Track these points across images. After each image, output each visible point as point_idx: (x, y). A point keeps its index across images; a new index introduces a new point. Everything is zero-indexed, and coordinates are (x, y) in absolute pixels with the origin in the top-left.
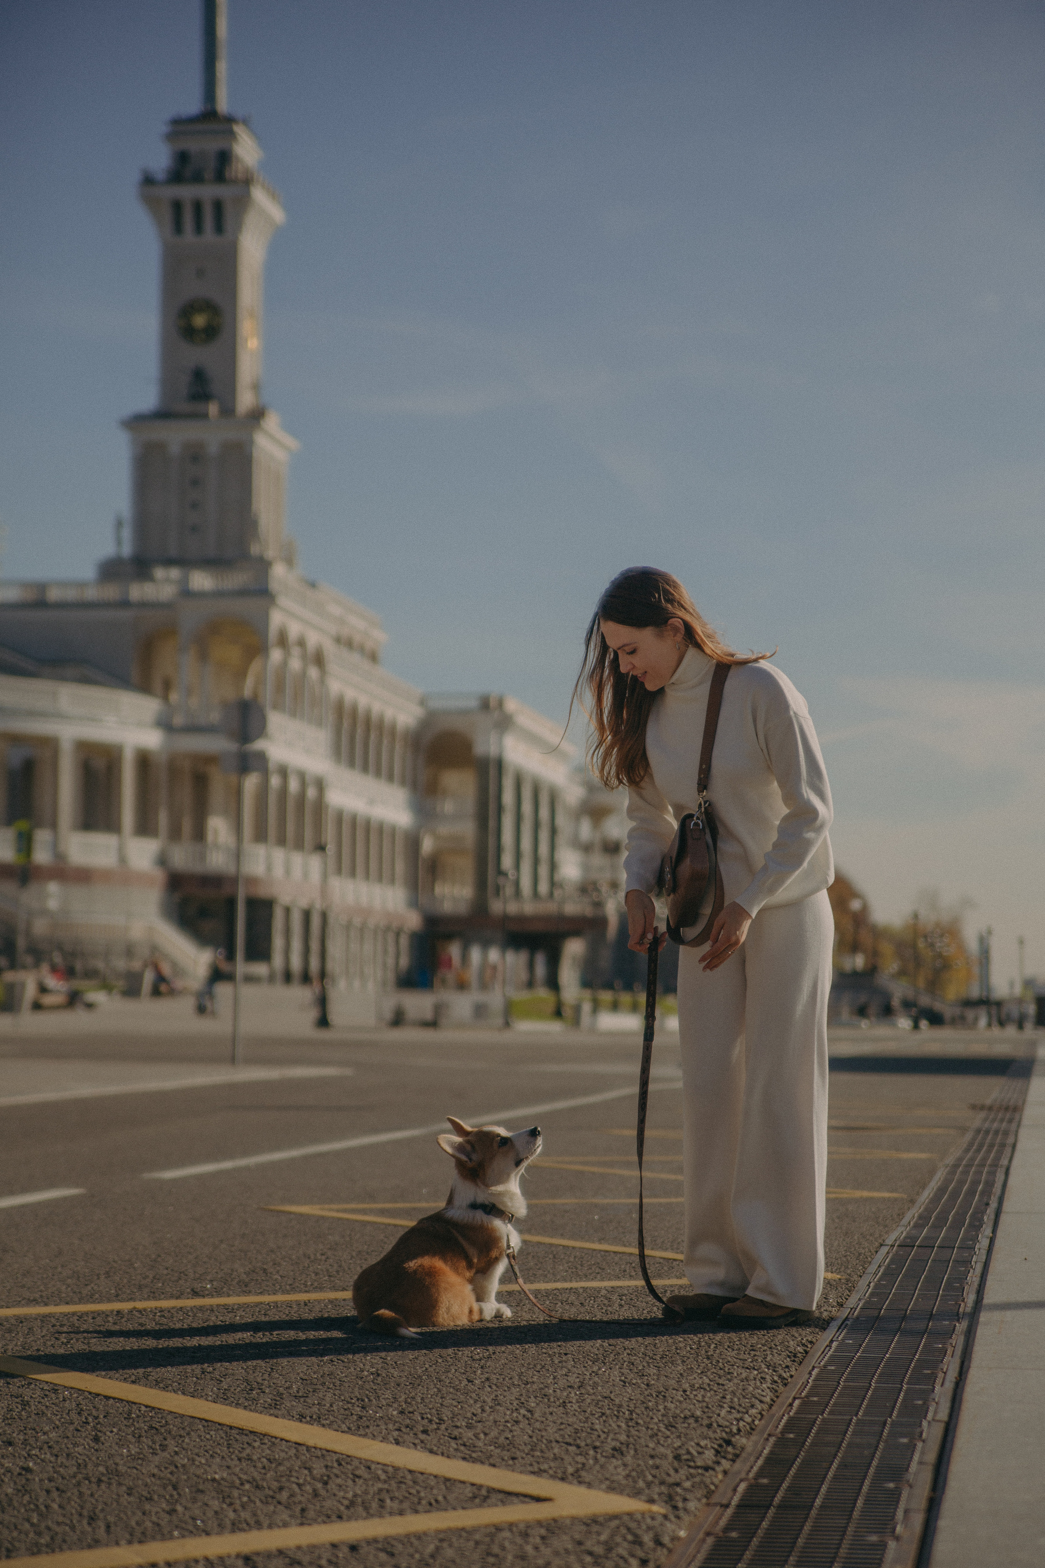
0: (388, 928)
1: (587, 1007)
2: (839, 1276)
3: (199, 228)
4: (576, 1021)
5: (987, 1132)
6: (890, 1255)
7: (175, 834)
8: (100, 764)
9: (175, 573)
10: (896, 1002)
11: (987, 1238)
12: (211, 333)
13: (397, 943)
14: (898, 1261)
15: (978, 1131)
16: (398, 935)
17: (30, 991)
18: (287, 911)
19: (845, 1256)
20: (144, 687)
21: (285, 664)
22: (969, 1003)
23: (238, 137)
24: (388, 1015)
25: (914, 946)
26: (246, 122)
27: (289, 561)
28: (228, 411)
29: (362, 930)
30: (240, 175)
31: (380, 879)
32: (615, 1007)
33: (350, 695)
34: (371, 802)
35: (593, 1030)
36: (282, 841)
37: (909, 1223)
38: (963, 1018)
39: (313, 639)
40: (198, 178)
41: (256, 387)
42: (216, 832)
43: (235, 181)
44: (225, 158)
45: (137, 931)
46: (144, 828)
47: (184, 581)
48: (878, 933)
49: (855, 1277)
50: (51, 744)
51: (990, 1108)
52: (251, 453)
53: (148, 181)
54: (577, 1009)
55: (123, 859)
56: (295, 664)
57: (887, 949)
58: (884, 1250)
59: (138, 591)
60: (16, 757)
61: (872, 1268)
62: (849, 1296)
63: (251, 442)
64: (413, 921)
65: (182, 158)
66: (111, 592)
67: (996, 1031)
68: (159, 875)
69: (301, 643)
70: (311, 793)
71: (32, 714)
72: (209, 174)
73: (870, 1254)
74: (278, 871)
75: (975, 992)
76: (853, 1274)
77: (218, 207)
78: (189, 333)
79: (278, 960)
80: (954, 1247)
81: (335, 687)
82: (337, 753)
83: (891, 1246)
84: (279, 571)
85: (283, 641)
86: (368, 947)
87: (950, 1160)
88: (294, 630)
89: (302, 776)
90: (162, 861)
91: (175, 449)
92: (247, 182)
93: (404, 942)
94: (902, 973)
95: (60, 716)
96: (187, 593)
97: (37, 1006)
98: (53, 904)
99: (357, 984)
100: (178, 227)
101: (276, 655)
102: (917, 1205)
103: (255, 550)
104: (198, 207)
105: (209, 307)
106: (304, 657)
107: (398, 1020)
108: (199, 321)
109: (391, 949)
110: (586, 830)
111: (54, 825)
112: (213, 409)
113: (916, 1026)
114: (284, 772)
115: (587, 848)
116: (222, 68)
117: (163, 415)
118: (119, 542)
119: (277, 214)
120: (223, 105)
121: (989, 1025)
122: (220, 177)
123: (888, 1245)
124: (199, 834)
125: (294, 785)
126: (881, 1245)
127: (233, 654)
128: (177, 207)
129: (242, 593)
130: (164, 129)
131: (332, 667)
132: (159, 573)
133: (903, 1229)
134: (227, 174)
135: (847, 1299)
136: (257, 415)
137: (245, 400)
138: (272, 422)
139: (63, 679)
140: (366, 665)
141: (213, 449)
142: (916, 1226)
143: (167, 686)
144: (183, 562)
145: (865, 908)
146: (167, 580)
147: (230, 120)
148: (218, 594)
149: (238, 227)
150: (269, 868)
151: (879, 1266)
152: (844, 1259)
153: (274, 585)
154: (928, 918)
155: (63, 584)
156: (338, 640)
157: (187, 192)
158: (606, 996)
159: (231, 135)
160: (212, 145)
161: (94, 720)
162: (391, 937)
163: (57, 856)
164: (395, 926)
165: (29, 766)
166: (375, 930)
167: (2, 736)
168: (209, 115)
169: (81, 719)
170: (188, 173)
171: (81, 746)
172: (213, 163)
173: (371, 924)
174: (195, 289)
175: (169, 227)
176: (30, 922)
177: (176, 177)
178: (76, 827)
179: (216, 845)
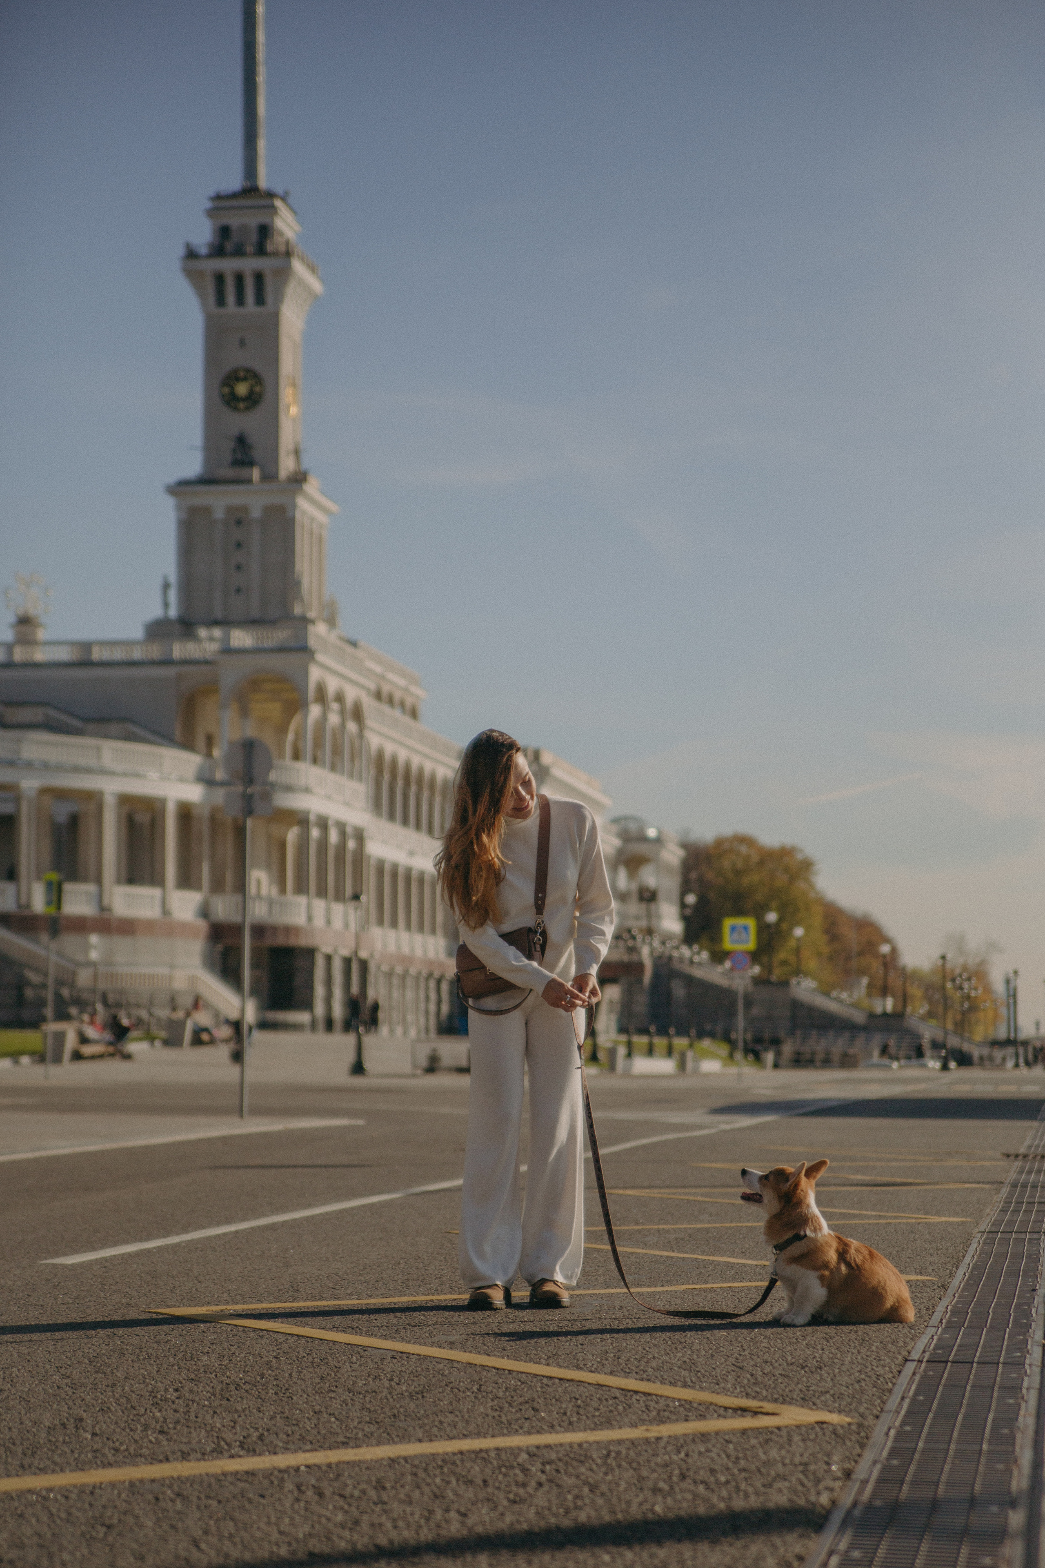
0: (430, 975)
1: (622, 1051)
2: (848, 1420)
3: (240, 300)
4: (612, 1067)
5: (1025, 1186)
6: (917, 1378)
7: (217, 886)
8: (143, 818)
9: (217, 632)
10: (926, 1042)
11: (1039, 1345)
12: (253, 400)
13: (438, 989)
14: (927, 1386)
15: (1014, 1185)
16: (439, 982)
17: (71, 1041)
18: (329, 958)
19: (859, 1382)
20: (188, 745)
21: (324, 718)
22: (996, 1043)
23: (279, 211)
24: (423, 1062)
25: (943, 988)
26: (283, 199)
27: (331, 622)
28: (270, 476)
29: (404, 977)
30: (282, 248)
31: (421, 928)
32: (650, 1051)
33: (389, 749)
34: (411, 853)
35: (627, 1074)
36: (322, 892)
37: (941, 1321)
38: (991, 1059)
39: (351, 694)
40: (239, 252)
41: (297, 452)
42: (258, 884)
43: (276, 254)
44: (265, 231)
45: (180, 982)
46: (186, 881)
47: (226, 639)
48: (906, 976)
49: (870, 1421)
50: (94, 798)
51: (1025, 1156)
52: (294, 516)
53: (191, 254)
54: (612, 1053)
55: (166, 912)
56: (334, 719)
57: (916, 991)
58: (910, 1367)
59: (179, 650)
60: (62, 812)
61: (892, 1403)
62: (859, 1455)
63: (294, 506)
65: (224, 232)
66: (155, 652)
67: (1024, 1071)
68: (202, 926)
69: (340, 698)
70: (351, 844)
71: (76, 769)
72: (249, 249)
73: (890, 1375)
74: (319, 922)
75: (1002, 1033)
76: (867, 1412)
77: (259, 278)
78: (231, 400)
79: (319, 1009)
80: (998, 1364)
81: (374, 741)
82: (377, 806)
83: (919, 1361)
84: (319, 630)
85: (321, 696)
86: (410, 994)
87: (985, 1225)
88: (332, 685)
89: (342, 827)
90: (204, 912)
91: (219, 514)
92: (287, 253)
93: (445, 987)
94: (930, 1015)
95: (103, 771)
96: (228, 651)
97: (77, 1056)
98: (94, 955)
99: (399, 1031)
100: (221, 301)
101: (315, 711)
102: (950, 1292)
103: (297, 610)
104: (239, 279)
105: (251, 375)
106: (342, 712)
107: (432, 1066)
108: (242, 389)
109: (433, 996)
110: (622, 880)
111: (99, 880)
112: (256, 474)
113: (945, 1067)
114: (323, 824)
115: (623, 897)
116: (262, 145)
117: (206, 481)
118: (166, 605)
119: (317, 286)
120: (263, 182)
121: (1017, 1065)
122: (261, 251)
123: (914, 1360)
124: (241, 886)
125: (334, 837)
126: (906, 1360)
127: (274, 709)
128: (220, 279)
129: (282, 649)
130: (206, 203)
131: (370, 722)
132: (203, 632)
133: (934, 1330)
134: (269, 247)
135: (856, 1462)
136: (299, 479)
137: (287, 465)
138: (312, 487)
139: (107, 736)
140: (407, 720)
141: (256, 513)
142: (950, 1325)
143: (210, 741)
144: (224, 623)
145: (894, 950)
146: (211, 639)
147: (270, 195)
148: (257, 651)
149: (279, 297)
150: (310, 918)
151: (903, 1398)
152: (857, 1386)
153: (312, 642)
154: (955, 961)
155: (103, 643)
156: (378, 696)
157: (228, 265)
158: (641, 1040)
159: (273, 209)
160: (253, 221)
161: (137, 775)
162: (432, 984)
163: (103, 908)
164: (437, 974)
165: (74, 821)
166: (417, 978)
167: (45, 791)
168: (250, 190)
169: (125, 775)
170: (229, 246)
171: (125, 800)
172: (254, 237)
173: (413, 971)
174: (237, 359)
175: (212, 299)
176: (74, 974)
177: (219, 250)
178: (119, 881)
179: (259, 896)
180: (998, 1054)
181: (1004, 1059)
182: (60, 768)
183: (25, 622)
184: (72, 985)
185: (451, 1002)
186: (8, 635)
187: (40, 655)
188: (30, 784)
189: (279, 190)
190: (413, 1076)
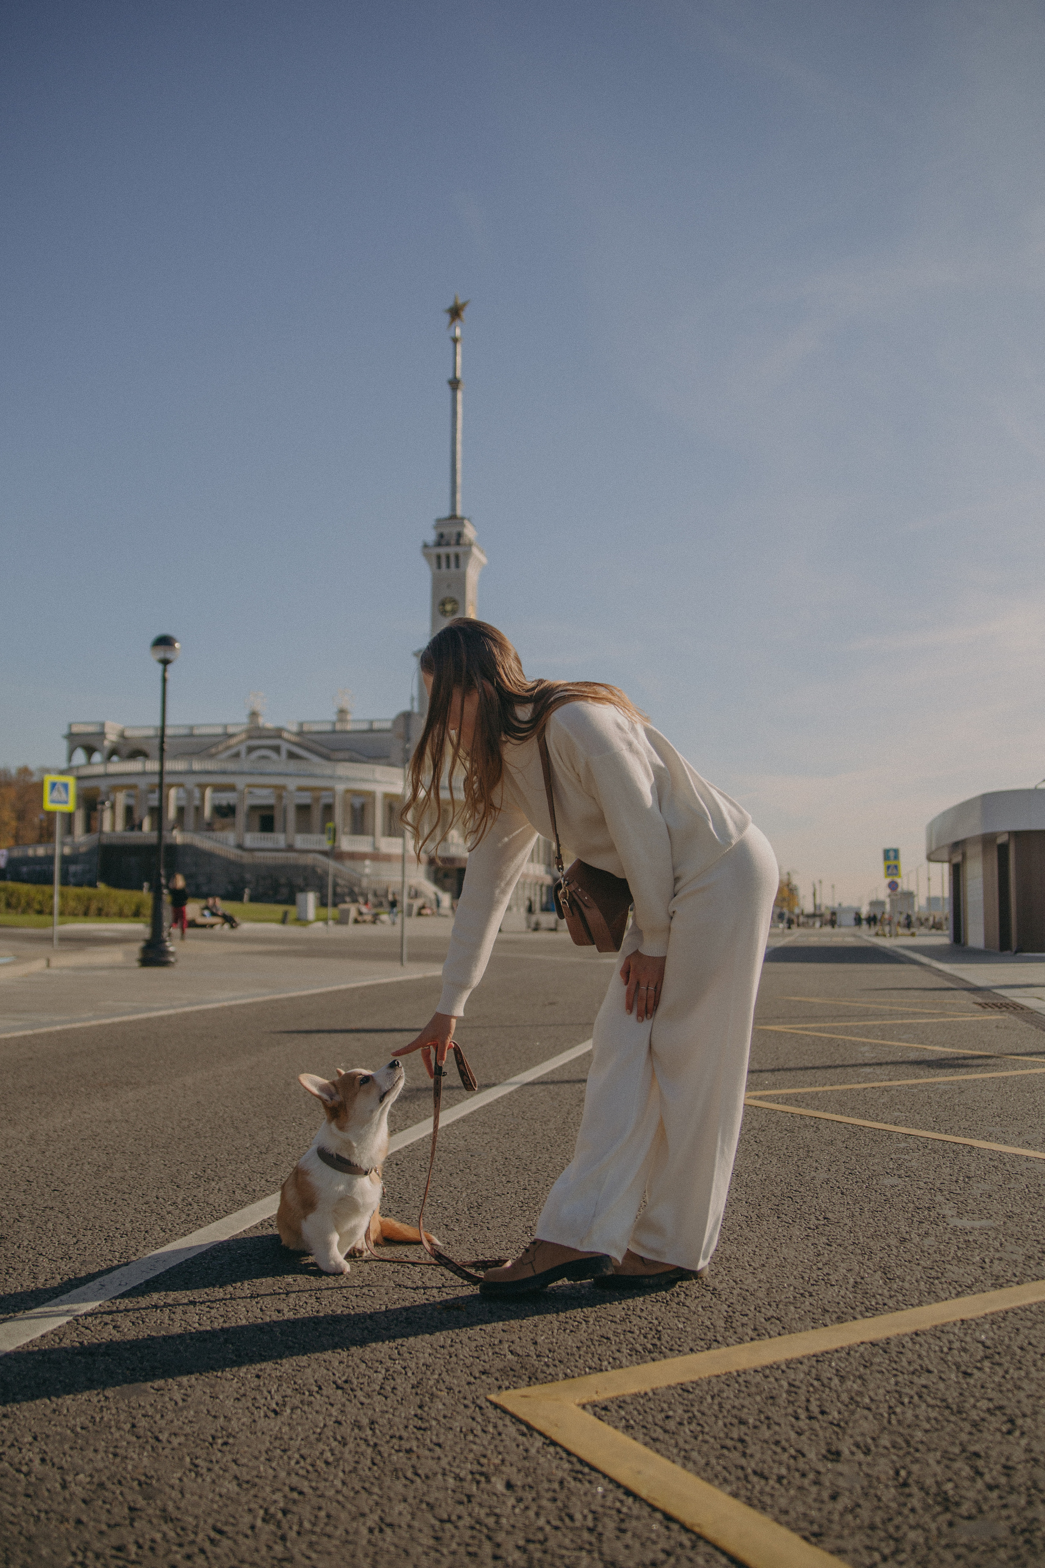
0: (537, 883)
3: (448, 566)
8: (395, 804)
13: (541, 889)
16: (541, 886)
17: (353, 914)
23: (466, 526)
26: (469, 520)
30: (467, 542)
40: (448, 544)
42: (452, 837)
43: (465, 545)
44: (460, 535)
50: (371, 795)
53: (426, 546)
60: (357, 802)
64: (548, 880)
65: (441, 536)
71: (363, 780)
72: (453, 542)
77: (457, 557)
78: (443, 612)
92: (470, 545)
93: (544, 889)
95: (376, 781)
97: (356, 921)
98: (367, 871)
100: (439, 566)
104: (448, 557)
105: (454, 601)
108: (450, 608)
109: (538, 893)
111: (373, 835)
116: (459, 497)
119: (484, 559)
120: (459, 513)
122: (458, 543)
128: (439, 557)
130: (433, 523)
134: (461, 542)
139: (379, 764)
147: (463, 519)
149: (466, 564)
155: (379, 720)
157: (443, 551)
159: (463, 525)
160: (455, 530)
161: (391, 783)
162: (538, 888)
163: (376, 848)
164: (540, 882)
165: (363, 807)
166: (531, 884)
167: (348, 791)
168: (453, 517)
169: (386, 782)
170: (444, 542)
171: (386, 796)
172: (454, 538)
173: (528, 881)
174: (446, 593)
175: (435, 565)
176: (360, 881)
177: (439, 544)
178: (384, 835)
179: (453, 843)
180: (811, 921)
181: (814, 924)
182: (354, 780)
183: (342, 712)
184: (360, 886)
185: (548, 896)
186: (334, 718)
187: (350, 727)
188: (340, 787)
189: (466, 516)
190: (526, 932)
